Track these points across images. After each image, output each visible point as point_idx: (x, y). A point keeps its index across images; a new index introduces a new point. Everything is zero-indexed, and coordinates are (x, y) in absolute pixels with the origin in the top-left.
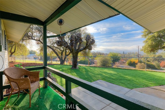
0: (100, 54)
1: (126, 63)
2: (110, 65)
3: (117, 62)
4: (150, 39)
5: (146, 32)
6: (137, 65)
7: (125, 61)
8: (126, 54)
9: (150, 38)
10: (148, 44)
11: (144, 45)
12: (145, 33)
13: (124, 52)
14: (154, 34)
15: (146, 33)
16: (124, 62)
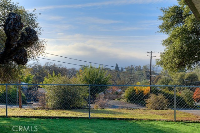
0: (56, 71)
1: (123, 95)
2: (84, 103)
3: (102, 93)
4: (177, 36)
5: (168, 17)
6: (148, 101)
7: (119, 91)
8: (122, 70)
9: (177, 33)
10: (174, 48)
11: (164, 51)
12: (167, 21)
13: (117, 66)
14: (186, 26)
15: (170, 21)
16: (117, 93)
